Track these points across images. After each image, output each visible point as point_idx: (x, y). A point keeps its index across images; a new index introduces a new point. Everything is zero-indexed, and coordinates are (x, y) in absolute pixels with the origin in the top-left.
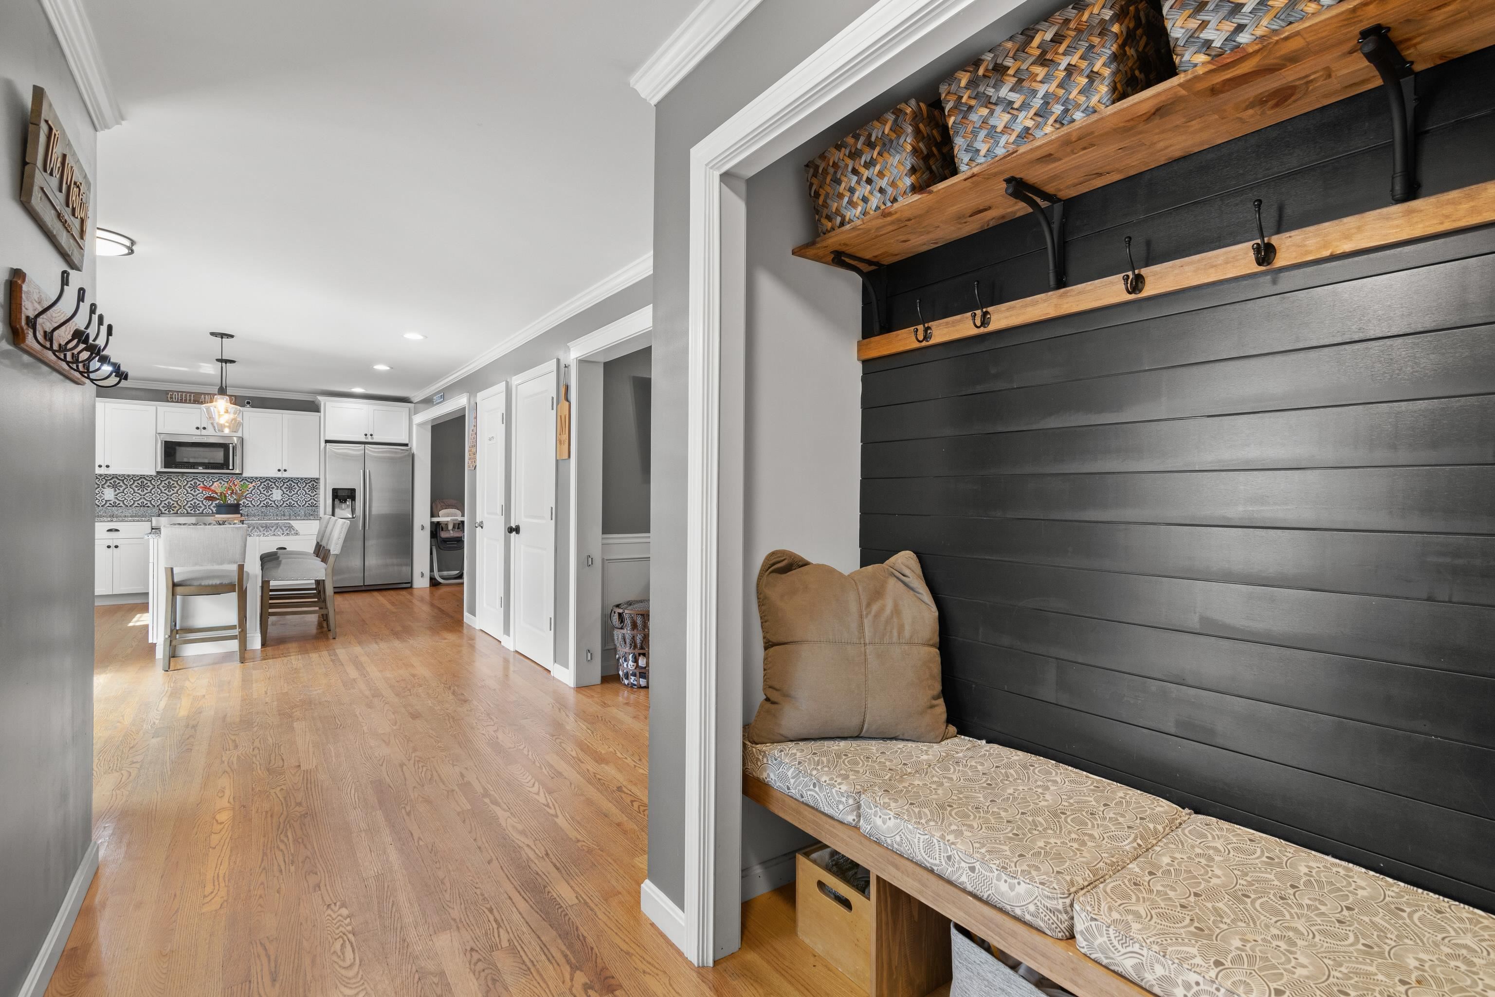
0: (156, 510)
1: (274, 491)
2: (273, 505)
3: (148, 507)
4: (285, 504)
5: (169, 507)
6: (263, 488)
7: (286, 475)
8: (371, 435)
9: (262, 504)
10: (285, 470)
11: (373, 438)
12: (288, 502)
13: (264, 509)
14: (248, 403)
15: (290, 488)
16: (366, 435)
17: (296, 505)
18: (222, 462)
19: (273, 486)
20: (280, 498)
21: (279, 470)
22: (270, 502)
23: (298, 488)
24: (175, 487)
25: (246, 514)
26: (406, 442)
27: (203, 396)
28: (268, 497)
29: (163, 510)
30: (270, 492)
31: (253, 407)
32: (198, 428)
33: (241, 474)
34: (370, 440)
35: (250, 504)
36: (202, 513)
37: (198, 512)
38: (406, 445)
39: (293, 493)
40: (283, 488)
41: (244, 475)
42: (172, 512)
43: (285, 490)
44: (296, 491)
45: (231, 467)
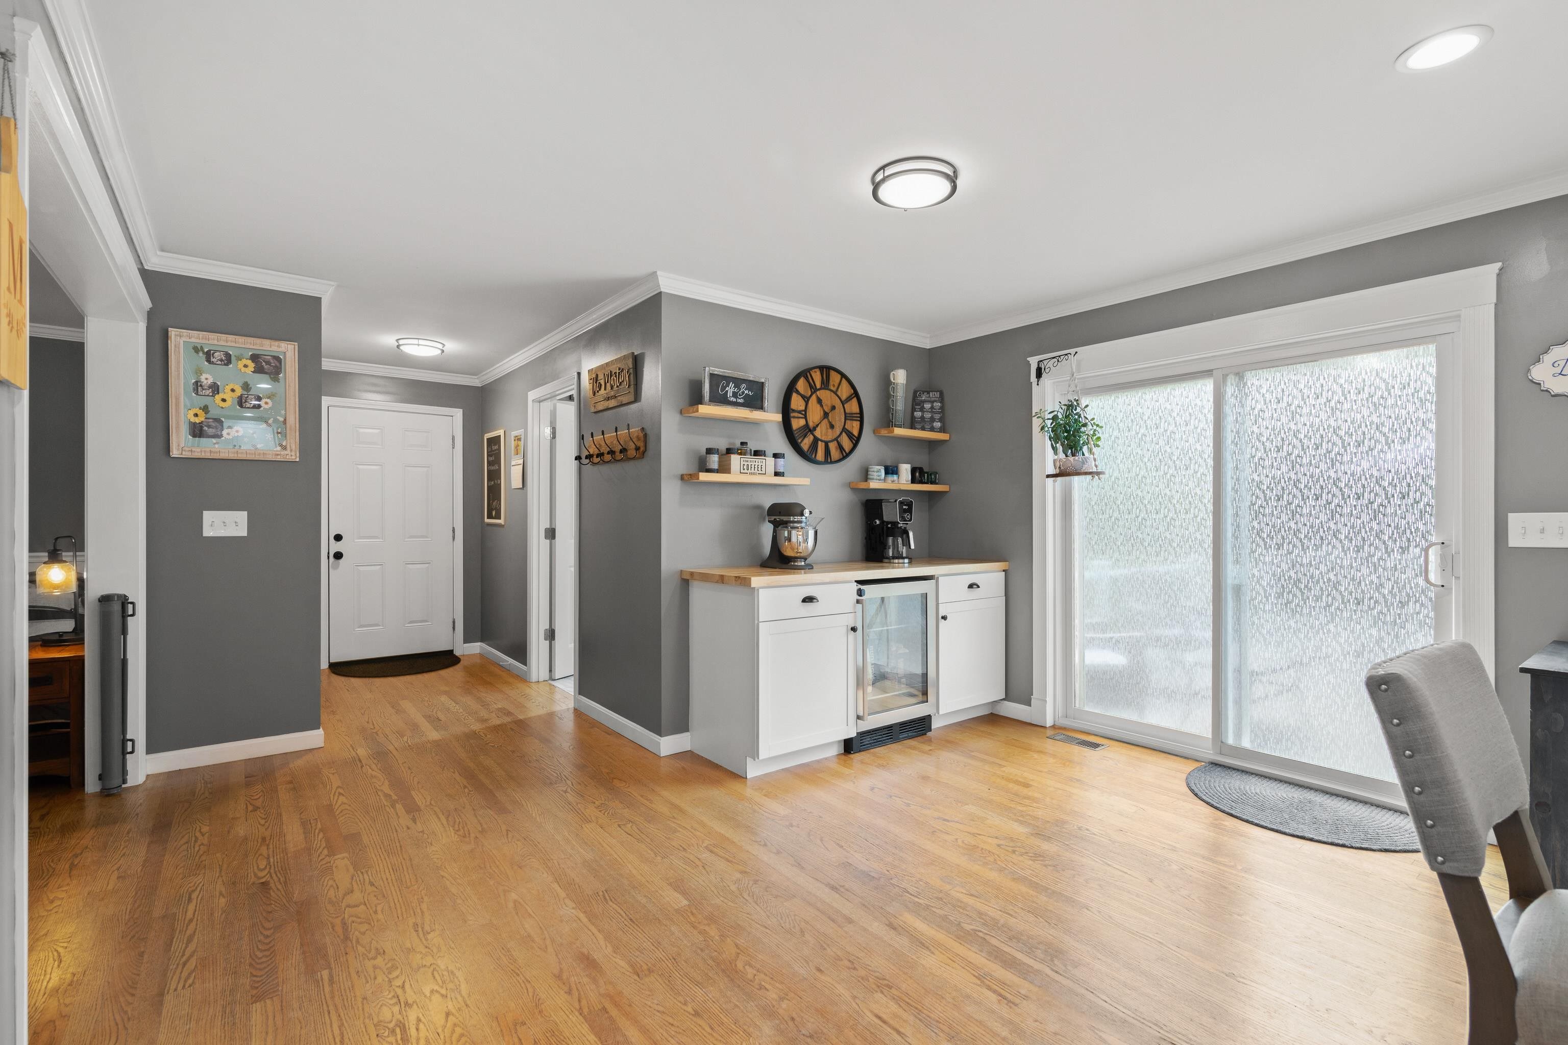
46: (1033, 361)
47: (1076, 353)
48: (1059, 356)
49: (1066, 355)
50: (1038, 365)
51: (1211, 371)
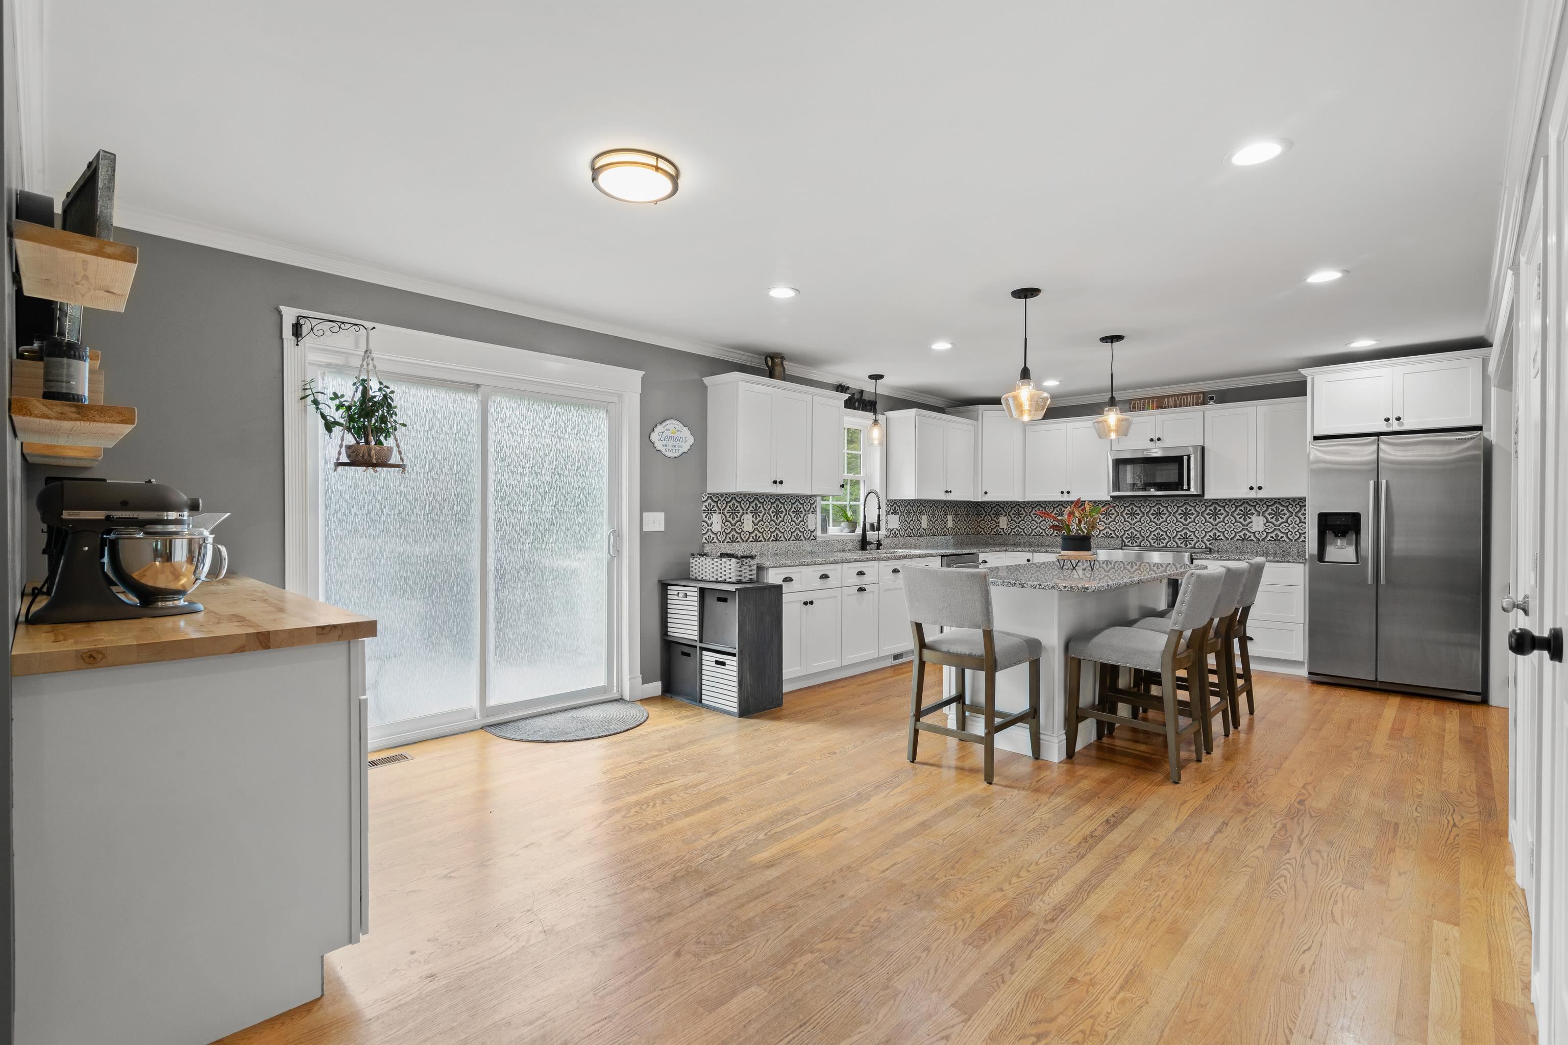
0: (1119, 542)
1: (1254, 518)
2: (1252, 537)
3: (1112, 537)
4: (1269, 538)
5: (1133, 538)
6: (1239, 514)
7: (1261, 495)
8: (1398, 419)
9: (1237, 537)
10: (1260, 488)
11: (1402, 424)
12: (1273, 535)
13: (1239, 544)
14: (1211, 398)
15: (1277, 514)
16: (1387, 420)
17: (1285, 538)
18: (1177, 480)
19: (1253, 511)
20: (1262, 528)
21: (1251, 488)
22: (1249, 534)
23: (1288, 514)
24: (1138, 514)
25: (1216, 549)
26: (1478, 422)
27: (1166, 400)
28: (1246, 527)
29: (1126, 541)
30: (1249, 520)
31: (1217, 402)
32: (1152, 440)
33: (1203, 495)
34: (1396, 427)
35: (1222, 537)
36: (1166, 546)
37: (1161, 545)
38: (1479, 428)
39: (1281, 521)
40: (1266, 515)
41: (1206, 497)
42: (1135, 544)
43: (1269, 517)
44: (1285, 517)
45: (1185, 487)
46: (289, 315)
47: (374, 328)
48: (343, 323)
49: (356, 325)
50: (298, 320)
51: (478, 386)
